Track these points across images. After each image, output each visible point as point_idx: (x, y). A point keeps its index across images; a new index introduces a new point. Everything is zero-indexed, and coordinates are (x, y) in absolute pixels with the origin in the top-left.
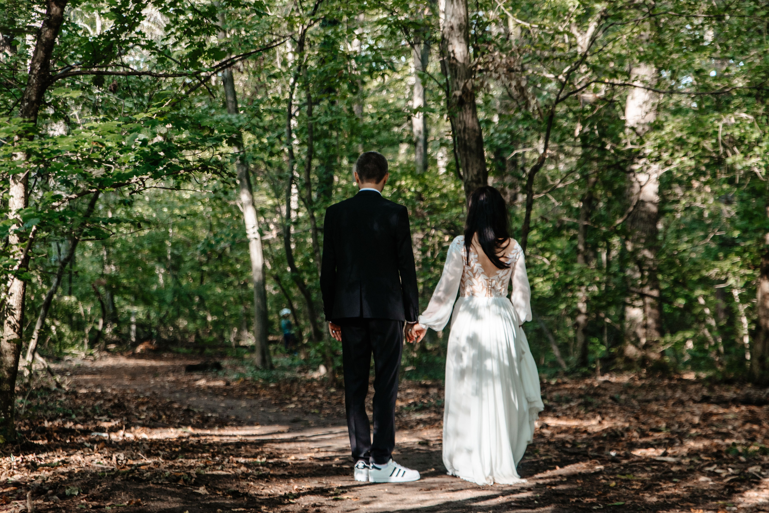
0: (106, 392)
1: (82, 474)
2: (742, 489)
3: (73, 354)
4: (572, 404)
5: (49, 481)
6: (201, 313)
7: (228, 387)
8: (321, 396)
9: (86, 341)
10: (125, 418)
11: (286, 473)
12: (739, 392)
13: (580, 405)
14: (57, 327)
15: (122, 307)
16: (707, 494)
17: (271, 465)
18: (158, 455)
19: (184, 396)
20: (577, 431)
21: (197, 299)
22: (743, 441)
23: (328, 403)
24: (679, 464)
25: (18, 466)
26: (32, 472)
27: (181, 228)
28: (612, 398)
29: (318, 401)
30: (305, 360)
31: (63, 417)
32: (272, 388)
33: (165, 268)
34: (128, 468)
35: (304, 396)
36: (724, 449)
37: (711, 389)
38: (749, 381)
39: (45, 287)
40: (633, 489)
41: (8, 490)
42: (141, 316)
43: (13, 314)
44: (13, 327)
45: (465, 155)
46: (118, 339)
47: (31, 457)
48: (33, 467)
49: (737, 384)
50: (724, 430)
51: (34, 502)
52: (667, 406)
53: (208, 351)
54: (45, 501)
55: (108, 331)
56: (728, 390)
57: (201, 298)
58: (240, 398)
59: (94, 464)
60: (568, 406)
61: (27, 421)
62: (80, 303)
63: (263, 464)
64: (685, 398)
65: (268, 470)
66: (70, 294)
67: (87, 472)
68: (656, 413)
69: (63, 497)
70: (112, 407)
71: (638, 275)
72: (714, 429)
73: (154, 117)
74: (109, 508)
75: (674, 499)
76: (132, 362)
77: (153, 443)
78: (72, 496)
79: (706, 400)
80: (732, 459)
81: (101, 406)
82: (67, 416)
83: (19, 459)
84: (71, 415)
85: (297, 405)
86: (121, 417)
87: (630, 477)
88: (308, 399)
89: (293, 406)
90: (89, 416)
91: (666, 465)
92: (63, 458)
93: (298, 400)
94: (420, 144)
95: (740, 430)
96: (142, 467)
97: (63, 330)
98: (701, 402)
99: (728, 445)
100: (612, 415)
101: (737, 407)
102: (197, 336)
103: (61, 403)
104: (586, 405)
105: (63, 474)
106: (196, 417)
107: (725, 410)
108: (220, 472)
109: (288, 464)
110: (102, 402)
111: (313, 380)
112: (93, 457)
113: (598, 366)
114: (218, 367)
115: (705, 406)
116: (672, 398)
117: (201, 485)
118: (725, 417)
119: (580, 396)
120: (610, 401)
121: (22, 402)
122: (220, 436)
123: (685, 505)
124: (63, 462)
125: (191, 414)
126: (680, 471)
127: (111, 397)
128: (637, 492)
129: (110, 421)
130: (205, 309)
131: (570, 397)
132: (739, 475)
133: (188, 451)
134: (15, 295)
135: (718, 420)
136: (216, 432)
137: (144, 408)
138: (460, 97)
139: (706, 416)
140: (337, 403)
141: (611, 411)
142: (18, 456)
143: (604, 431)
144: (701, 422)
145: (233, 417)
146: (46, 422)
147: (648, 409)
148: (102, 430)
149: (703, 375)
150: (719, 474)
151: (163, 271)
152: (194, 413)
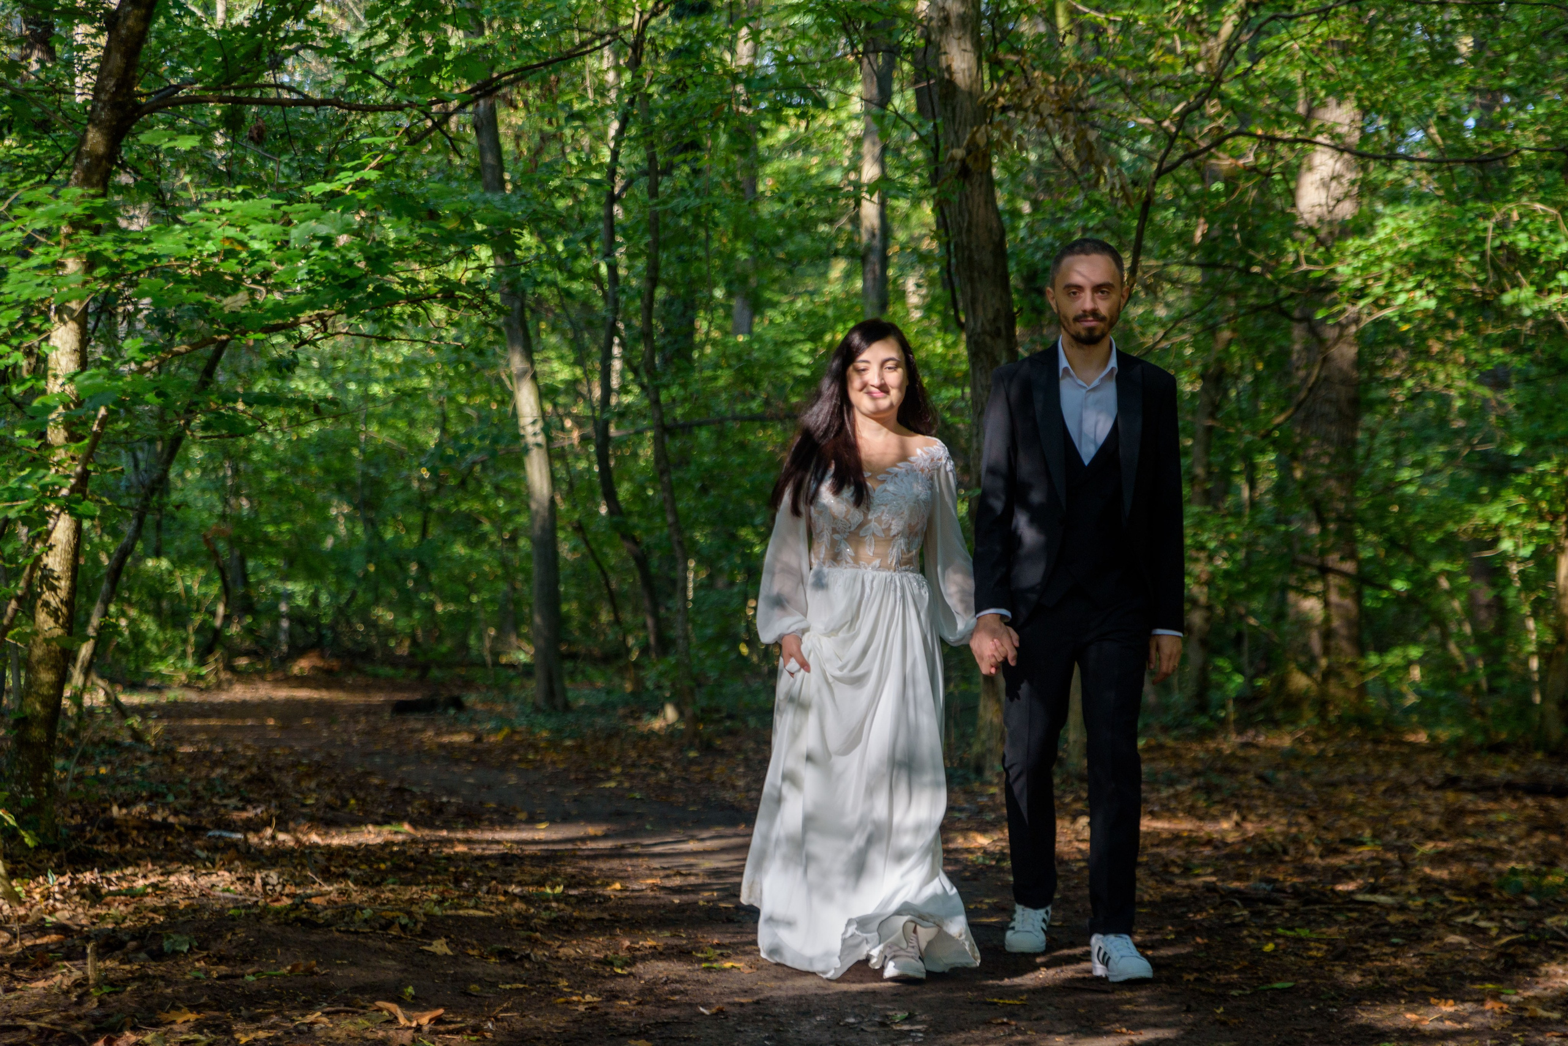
0: (234, 751)
1: (194, 910)
2: (1531, 961)
3: (162, 676)
4: (1180, 788)
5: (128, 923)
6: (423, 597)
7: (478, 746)
8: (668, 765)
9: (190, 650)
10: (274, 803)
11: (606, 916)
12: (1516, 768)
13: (1195, 789)
14: (132, 622)
15: (260, 582)
16: (1461, 968)
17: (573, 901)
18: (345, 876)
19: (392, 762)
20: (1191, 841)
21: (414, 568)
22: (1531, 865)
23: (684, 779)
24: (1402, 908)
25: (63, 893)
26: (92, 906)
27: (382, 423)
28: (1261, 777)
29: (663, 775)
30: (633, 693)
31: (150, 799)
32: (567, 748)
33: (350, 503)
34: (286, 901)
35: (634, 765)
36: (1493, 880)
37: (1461, 763)
38: (1537, 748)
39: (106, 539)
40: (1311, 958)
41: (45, 940)
42: (299, 601)
43: (54, 589)
44: (54, 614)
45: (971, 280)
46: (253, 647)
47: (88, 877)
48: (94, 895)
49: (1514, 753)
50: (1492, 843)
51: (100, 964)
52: (1372, 796)
53: (435, 673)
54: (122, 962)
55: (234, 629)
56: (1494, 766)
57: (422, 565)
58: (503, 767)
59: (217, 892)
60: (1171, 791)
61: (76, 806)
62: (177, 573)
63: (557, 898)
64: (1409, 779)
65: (569, 909)
66: (158, 554)
67: (203, 907)
68: (1352, 808)
69: (158, 955)
70: (248, 781)
71: (1315, 530)
72: (1470, 841)
73: (347, 191)
74: (251, 978)
75: (1397, 979)
76: (282, 694)
77: (332, 853)
78: (175, 953)
79: (1451, 782)
80: (1509, 901)
81: (223, 778)
82: (155, 797)
83: (66, 879)
84: (164, 796)
85: (620, 783)
86: (267, 801)
87: (1304, 933)
88: (644, 770)
89: (613, 784)
90: (200, 798)
91: (1376, 910)
92: (153, 879)
93: (623, 774)
94: (874, 258)
95: (1522, 843)
96: (314, 900)
97: (143, 627)
98: (1441, 787)
99: (1500, 874)
100: (1261, 811)
101: (1516, 798)
102: (414, 642)
103: (143, 773)
104: (1209, 790)
105: (155, 910)
106: (417, 803)
107: (1491, 805)
108: (472, 912)
109: (608, 899)
110: (226, 771)
111: (652, 732)
112: (214, 878)
113: (1230, 712)
114: (458, 704)
115: (1450, 796)
116: (1381, 779)
117: (436, 937)
118: (1492, 817)
119: (1196, 774)
120: (1256, 782)
121: (64, 769)
122: (468, 842)
123: (1416, 989)
124: (155, 886)
125: (407, 797)
126: (1405, 922)
127: (243, 762)
128: (1319, 963)
129: (244, 809)
130: (431, 588)
131: (1175, 774)
132: (1525, 932)
133: (406, 869)
134: (59, 549)
135: (1477, 825)
136: (460, 835)
137: (313, 785)
138: (963, 161)
139: (1453, 817)
140: (702, 781)
141: (1259, 802)
142: (63, 874)
143: (1245, 841)
144: (1442, 827)
145: (493, 805)
146: (115, 809)
147: (1335, 800)
148: (231, 826)
149: (1444, 734)
150: (1484, 931)
151: (346, 509)
152: (413, 795)
